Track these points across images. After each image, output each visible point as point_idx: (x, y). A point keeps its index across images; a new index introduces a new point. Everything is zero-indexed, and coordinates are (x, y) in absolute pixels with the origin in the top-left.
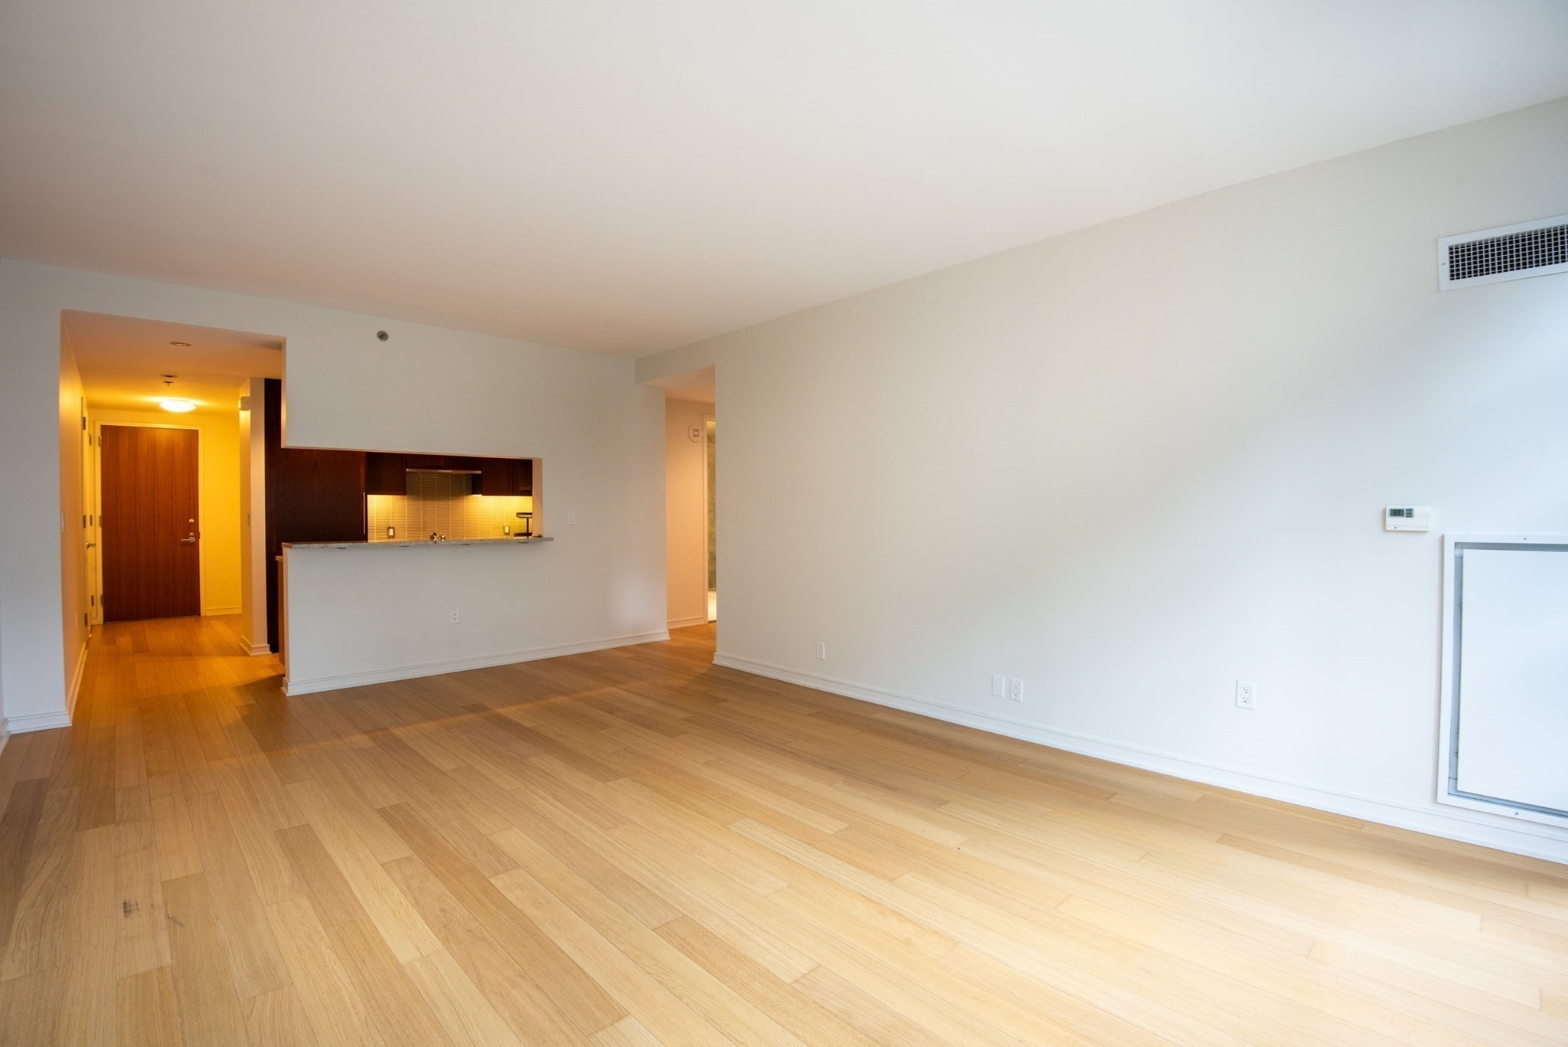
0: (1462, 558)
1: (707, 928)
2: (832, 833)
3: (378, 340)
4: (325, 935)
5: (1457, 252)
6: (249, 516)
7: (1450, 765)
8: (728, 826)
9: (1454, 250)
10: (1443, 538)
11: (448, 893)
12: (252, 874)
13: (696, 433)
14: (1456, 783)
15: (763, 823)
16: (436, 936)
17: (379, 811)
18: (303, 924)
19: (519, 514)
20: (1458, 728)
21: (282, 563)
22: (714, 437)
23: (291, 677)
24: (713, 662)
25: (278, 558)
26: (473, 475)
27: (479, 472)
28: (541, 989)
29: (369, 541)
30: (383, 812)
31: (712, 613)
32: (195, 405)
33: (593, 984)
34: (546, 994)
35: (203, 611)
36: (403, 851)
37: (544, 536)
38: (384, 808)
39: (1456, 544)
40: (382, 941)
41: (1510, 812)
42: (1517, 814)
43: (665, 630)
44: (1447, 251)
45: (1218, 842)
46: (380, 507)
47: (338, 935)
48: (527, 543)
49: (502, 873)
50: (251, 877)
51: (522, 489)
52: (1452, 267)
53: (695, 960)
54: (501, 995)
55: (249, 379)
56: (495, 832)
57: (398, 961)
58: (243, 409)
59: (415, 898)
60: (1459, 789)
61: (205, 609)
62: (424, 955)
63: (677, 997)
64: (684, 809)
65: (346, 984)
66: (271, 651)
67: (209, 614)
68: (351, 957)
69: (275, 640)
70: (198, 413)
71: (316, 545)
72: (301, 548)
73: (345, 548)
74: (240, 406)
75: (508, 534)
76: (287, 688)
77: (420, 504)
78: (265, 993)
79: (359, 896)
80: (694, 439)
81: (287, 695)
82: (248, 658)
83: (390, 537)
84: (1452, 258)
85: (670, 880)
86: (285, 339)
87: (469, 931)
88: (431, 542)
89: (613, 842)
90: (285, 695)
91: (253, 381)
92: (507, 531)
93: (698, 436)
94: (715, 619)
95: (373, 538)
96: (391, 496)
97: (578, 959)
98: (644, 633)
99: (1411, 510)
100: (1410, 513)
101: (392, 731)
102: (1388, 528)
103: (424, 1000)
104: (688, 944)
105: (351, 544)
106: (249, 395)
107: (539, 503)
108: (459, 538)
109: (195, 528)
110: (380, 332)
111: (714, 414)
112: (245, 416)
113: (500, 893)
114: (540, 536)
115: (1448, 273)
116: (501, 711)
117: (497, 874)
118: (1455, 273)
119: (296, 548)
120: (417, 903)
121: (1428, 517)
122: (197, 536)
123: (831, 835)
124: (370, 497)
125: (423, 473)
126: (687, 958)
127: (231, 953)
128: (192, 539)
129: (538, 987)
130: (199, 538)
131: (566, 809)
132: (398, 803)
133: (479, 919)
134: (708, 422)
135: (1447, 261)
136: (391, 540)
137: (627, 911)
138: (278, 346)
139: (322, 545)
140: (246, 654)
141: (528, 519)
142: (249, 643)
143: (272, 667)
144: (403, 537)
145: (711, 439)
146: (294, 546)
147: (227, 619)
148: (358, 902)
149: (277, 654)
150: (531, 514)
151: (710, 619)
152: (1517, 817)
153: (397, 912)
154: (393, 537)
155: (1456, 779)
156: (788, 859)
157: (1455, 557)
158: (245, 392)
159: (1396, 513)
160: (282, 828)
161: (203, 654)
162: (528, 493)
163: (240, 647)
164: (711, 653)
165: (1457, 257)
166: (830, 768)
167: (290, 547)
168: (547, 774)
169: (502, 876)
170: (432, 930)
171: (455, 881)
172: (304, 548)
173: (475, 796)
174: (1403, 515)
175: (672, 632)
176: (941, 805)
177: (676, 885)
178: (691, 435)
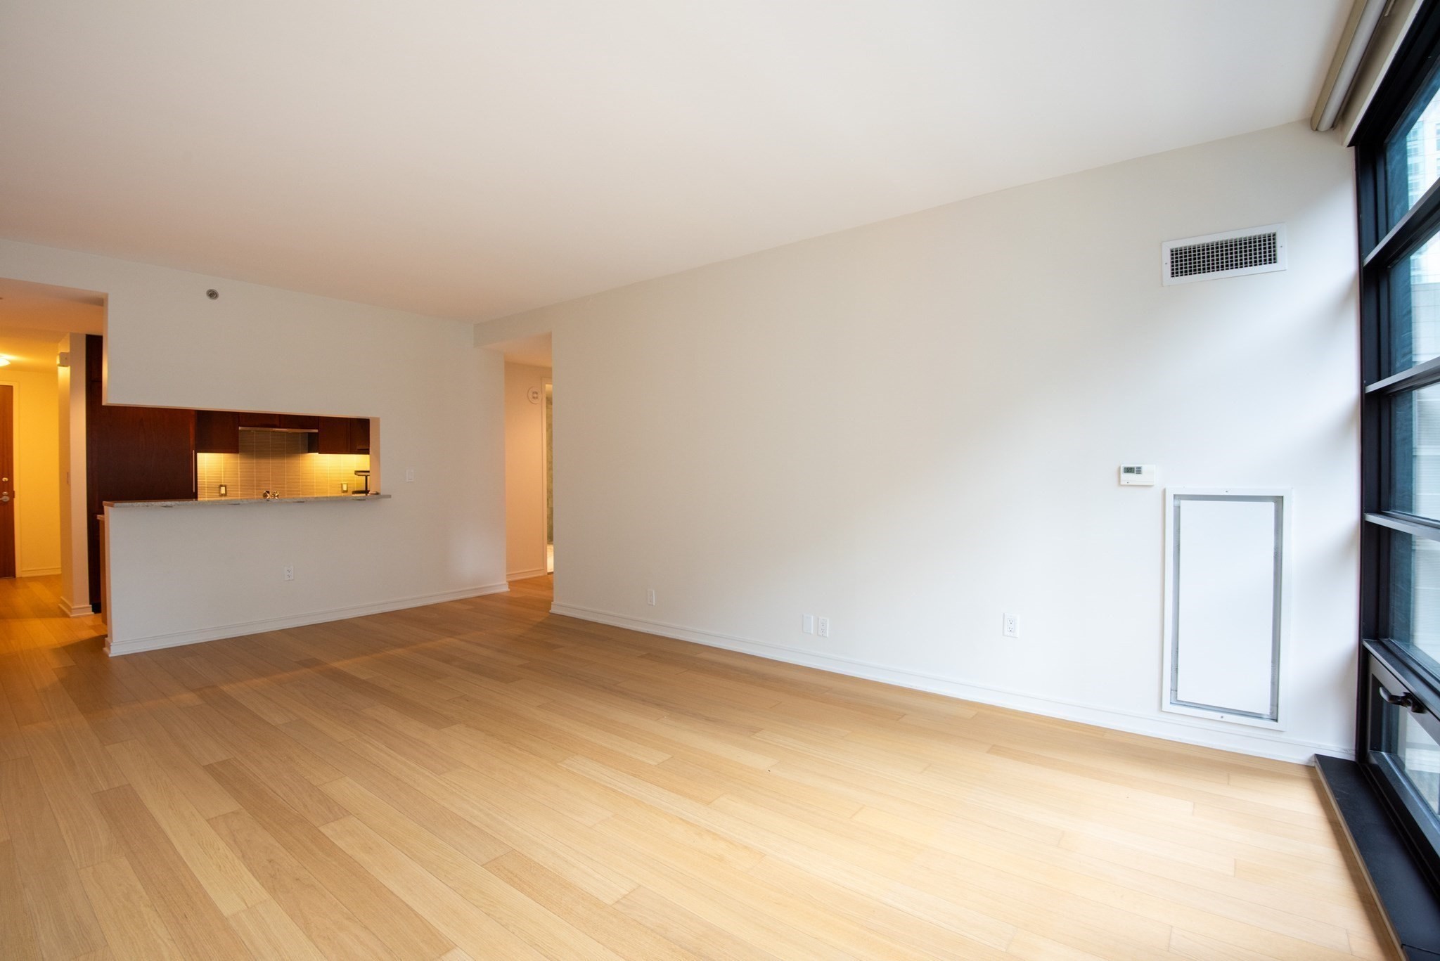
0: (1179, 507)
1: (536, 860)
2: (656, 764)
3: (208, 299)
4: (144, 893)
5: (1177, 254)
6: (68, 474)
7: (1171, 679)
8: (559, 764)
9: (1174, 253)
10: (1164, 491)
11: (277, 844)
12: (65, 838)
13: (535, 395)
14: (1177, 694)
15: (592, 759)
16: (263, 886)
17: (206, 768)
18: (120, 885)
19: (357, 472)
20: (1177, 649)
21: (103, 522)
22: (551, 398)
23: (114, 638)
24: (550, 611)
25: (99, 517)
26: (309, 433)
27: (316, 431)
28: (369, 930)
29: (199, 499)
30: (209, 769)
31: (550, 566)
32: (9, 361)
33: (421, 920)
34: (373, 934)
35: (19, 573)
36: (229, 805)
37: (382, 493)
38: (211, 765)
39: (1175, 495)
40: (205, 895)
41: (1217, 716)
42: (1222, 717)
43: (505, 582)
44: (1169, 253)
45: (988, 752)
46: (210, 465)
47: (159, 893)
48: (364, 500)
49: (332, 821)
50: (64, 841)
51: (360, 447)
52: (1173, 266)
53: (522, 891)
54: (329, 938)
55: (68, 335)
56: (326, 783)
57: (222, 914)
58: (62, 365)
59: (241, 851)
60: (1179, 698)
61: (21, 570)
62: (249, 906)
63: (503, 926)
64: (515, 749)
65: (166, 941)
66: (93, 611)
67: (24, 575)
68: (172, 913)
69: (97, 601)
70: (13, 368)
71: (140, 504)
72: (124, 507)
73: (171, 507)
74: (58, 362)
75: (346, 491)
76: (110, 649)
77: (253, 463)
78: (76, 957)
79: (182, 853)
80: (535, 401)
81: (110, 656)
82: (68, 619)
83: (222, 495)
84: (1172, 258)
85: (500, 818)
86: (107, 295)
87: (297, 880)
88: (264, 500)
89: (446, 785)
90: (107, 656)
91: (73, 337)
92: (345, 489)
93: (537, 398)
94: (552, 571)
95: (203, 496)
96: (222, 454)
97: (408, 899)
98: (483, 586)
99: (1140, 468)
100: (1139, 471)
101: (221, 688)
102: (1122, 483)
103: (248, 950)
104: (516, 876)
105: (177, 502)
106: (68, 351)
107: (376, 461)
108: (293, 496)
109: (9, 487)
110: (210, 291)
111: (551, 378)
112: (64, 373)
113: (331, 841)
114: (377, 494)
115: (1170, 272)
116: (336, 665)
117: (328, 823)
118: (1175, 271)
119: (117, 507)
120: (243, 856)
121: (1153, 473)
122: (12, 495)
123: (656, 766)
124: (200, 455)
125: (257, 431)
126: (515, 890)
127: (39, 921)
128: (5, 499)
129: (366, 928)
130: (13, 497)
131: (399, 757)
132: (227, 758)
133: (308, 867)
134: (546, 385)
135: (1169, 261)
136: (223, 498)
137: (456, 849)
138: (100, 302)
139: (146, 504)
140: (65, 615)
141: (366, 476)
142: (70, 605)
143: (94, 627)
144: (235, 495)
145: (549, 401)
146: (116, 504)
147: (46, 580)
148: (180, 858)
149: (100, 614)
150: (368, 472)
151: (549, 571)
152: (1221, 720)
153: (222, 866)
154: (225, 495)
155: (1176, 691)
156: (614, 791)
157: (1174, 506)
158: (65, 348)
159: (1129, 470)
160: (101, 790)
161: (18, 616)
162: (366, 451)
163: (59, 607)
164: (548, 603)
165: (1177, 258)
166: (658, 705)
167: (112, 506)
168: (380, 723)
169: (332, 824)
170: (258, 881)
171: (284, 832)
172: (127, 507)
173: (306, 749)
174: (1134, 472)
175: (511, 584)
176: (755, 732)
177: (506, 822)
178: (531, 396)
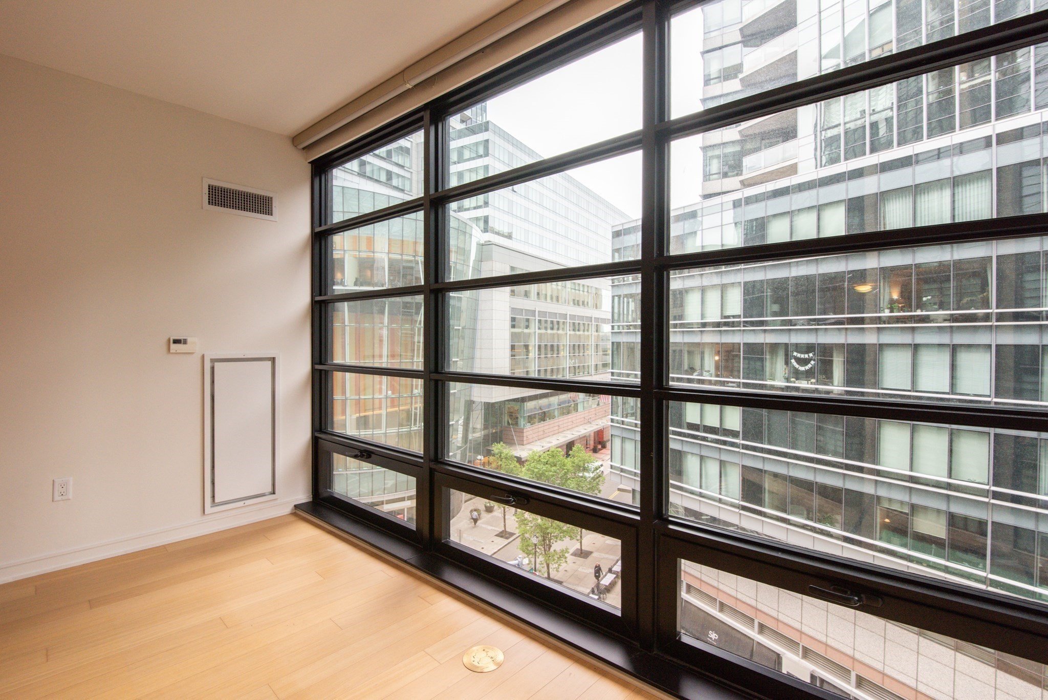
0: (214, 367)
5: (212, 189)
7: (211, 490)
10: (203, 356)
14: (214, 499)
39: (211, 359)
41: (241, 504)
42: (244, 504)
44: (207, 187)
52: (210, 197)
60: (217, 502)
84: (209, 191)
99: (186, 340)
102: (171, 351)
115: (207, 200)
118: (211, 201)
135: (207, 193)
157: (211, 366)
159: (176, 342)
165: (212, 192)
174: (181, 343)
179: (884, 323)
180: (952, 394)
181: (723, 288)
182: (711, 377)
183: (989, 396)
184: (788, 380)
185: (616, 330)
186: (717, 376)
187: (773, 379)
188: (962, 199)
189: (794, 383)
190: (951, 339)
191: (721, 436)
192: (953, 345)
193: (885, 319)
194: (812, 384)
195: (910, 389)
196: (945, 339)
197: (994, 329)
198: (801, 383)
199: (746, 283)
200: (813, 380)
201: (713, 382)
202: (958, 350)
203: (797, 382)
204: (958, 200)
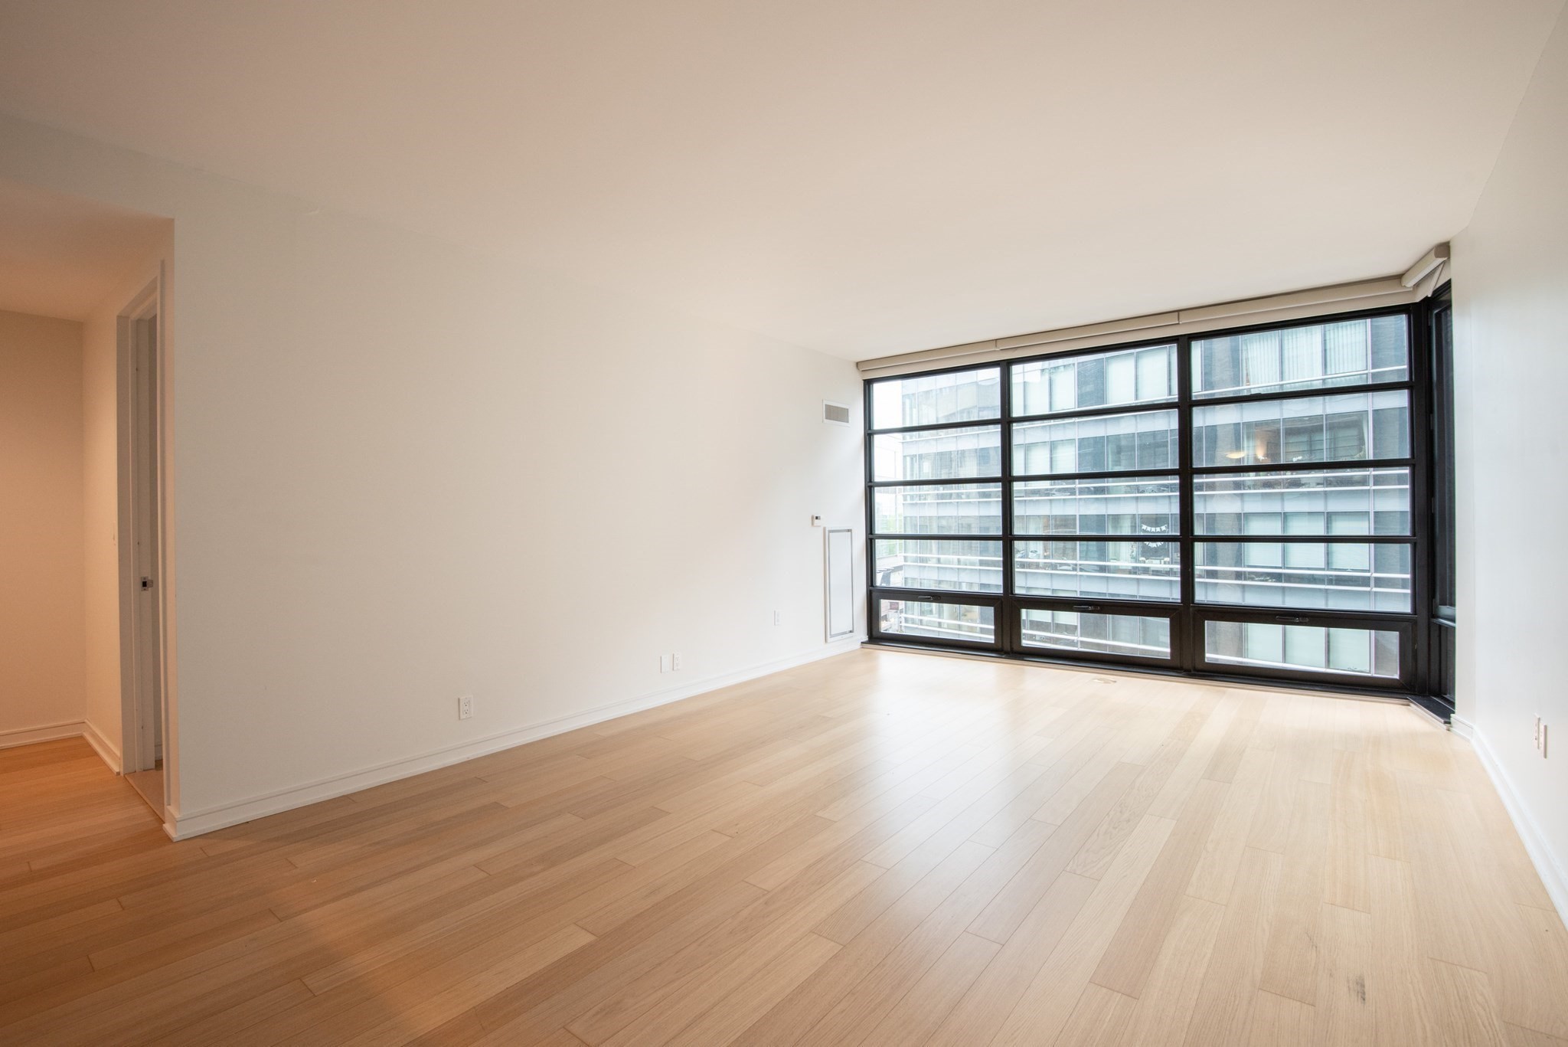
10: (825, 529)
39: (828, 531)
157: (828, 536)
179: (1250, 488)
180: (1328, 570)
181: (1053, 446)
182: (1039, 558)
183: (1369, 571)
184: (1137, 560)
185: (909, 501)
186: (1045, 557)
187: (1117, 559)
188: (1334, 339)
189: (1145, 562)
190: (1326, 506)
191: (1053, 633)
192: (1328, 513)
193: (1249, 483)
194: (1165, 563)
195: (1280, 566)
196: (1318, 506)
197: (1372, 494)
198: (1152, 563)
199: (1082, 441)
200: (1167, 559)
201: (1041, 566)
202: (1333, 517)
203: (1147, 561)
204: (1330, 339)
